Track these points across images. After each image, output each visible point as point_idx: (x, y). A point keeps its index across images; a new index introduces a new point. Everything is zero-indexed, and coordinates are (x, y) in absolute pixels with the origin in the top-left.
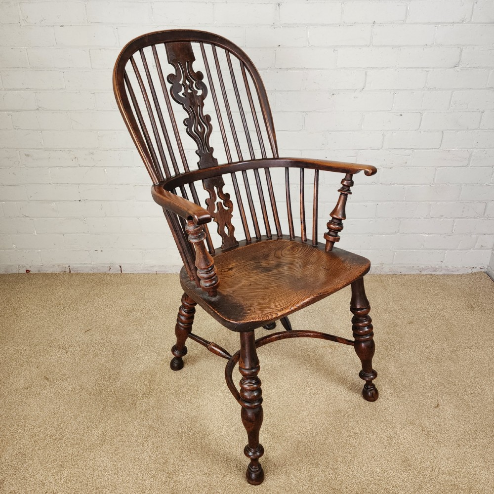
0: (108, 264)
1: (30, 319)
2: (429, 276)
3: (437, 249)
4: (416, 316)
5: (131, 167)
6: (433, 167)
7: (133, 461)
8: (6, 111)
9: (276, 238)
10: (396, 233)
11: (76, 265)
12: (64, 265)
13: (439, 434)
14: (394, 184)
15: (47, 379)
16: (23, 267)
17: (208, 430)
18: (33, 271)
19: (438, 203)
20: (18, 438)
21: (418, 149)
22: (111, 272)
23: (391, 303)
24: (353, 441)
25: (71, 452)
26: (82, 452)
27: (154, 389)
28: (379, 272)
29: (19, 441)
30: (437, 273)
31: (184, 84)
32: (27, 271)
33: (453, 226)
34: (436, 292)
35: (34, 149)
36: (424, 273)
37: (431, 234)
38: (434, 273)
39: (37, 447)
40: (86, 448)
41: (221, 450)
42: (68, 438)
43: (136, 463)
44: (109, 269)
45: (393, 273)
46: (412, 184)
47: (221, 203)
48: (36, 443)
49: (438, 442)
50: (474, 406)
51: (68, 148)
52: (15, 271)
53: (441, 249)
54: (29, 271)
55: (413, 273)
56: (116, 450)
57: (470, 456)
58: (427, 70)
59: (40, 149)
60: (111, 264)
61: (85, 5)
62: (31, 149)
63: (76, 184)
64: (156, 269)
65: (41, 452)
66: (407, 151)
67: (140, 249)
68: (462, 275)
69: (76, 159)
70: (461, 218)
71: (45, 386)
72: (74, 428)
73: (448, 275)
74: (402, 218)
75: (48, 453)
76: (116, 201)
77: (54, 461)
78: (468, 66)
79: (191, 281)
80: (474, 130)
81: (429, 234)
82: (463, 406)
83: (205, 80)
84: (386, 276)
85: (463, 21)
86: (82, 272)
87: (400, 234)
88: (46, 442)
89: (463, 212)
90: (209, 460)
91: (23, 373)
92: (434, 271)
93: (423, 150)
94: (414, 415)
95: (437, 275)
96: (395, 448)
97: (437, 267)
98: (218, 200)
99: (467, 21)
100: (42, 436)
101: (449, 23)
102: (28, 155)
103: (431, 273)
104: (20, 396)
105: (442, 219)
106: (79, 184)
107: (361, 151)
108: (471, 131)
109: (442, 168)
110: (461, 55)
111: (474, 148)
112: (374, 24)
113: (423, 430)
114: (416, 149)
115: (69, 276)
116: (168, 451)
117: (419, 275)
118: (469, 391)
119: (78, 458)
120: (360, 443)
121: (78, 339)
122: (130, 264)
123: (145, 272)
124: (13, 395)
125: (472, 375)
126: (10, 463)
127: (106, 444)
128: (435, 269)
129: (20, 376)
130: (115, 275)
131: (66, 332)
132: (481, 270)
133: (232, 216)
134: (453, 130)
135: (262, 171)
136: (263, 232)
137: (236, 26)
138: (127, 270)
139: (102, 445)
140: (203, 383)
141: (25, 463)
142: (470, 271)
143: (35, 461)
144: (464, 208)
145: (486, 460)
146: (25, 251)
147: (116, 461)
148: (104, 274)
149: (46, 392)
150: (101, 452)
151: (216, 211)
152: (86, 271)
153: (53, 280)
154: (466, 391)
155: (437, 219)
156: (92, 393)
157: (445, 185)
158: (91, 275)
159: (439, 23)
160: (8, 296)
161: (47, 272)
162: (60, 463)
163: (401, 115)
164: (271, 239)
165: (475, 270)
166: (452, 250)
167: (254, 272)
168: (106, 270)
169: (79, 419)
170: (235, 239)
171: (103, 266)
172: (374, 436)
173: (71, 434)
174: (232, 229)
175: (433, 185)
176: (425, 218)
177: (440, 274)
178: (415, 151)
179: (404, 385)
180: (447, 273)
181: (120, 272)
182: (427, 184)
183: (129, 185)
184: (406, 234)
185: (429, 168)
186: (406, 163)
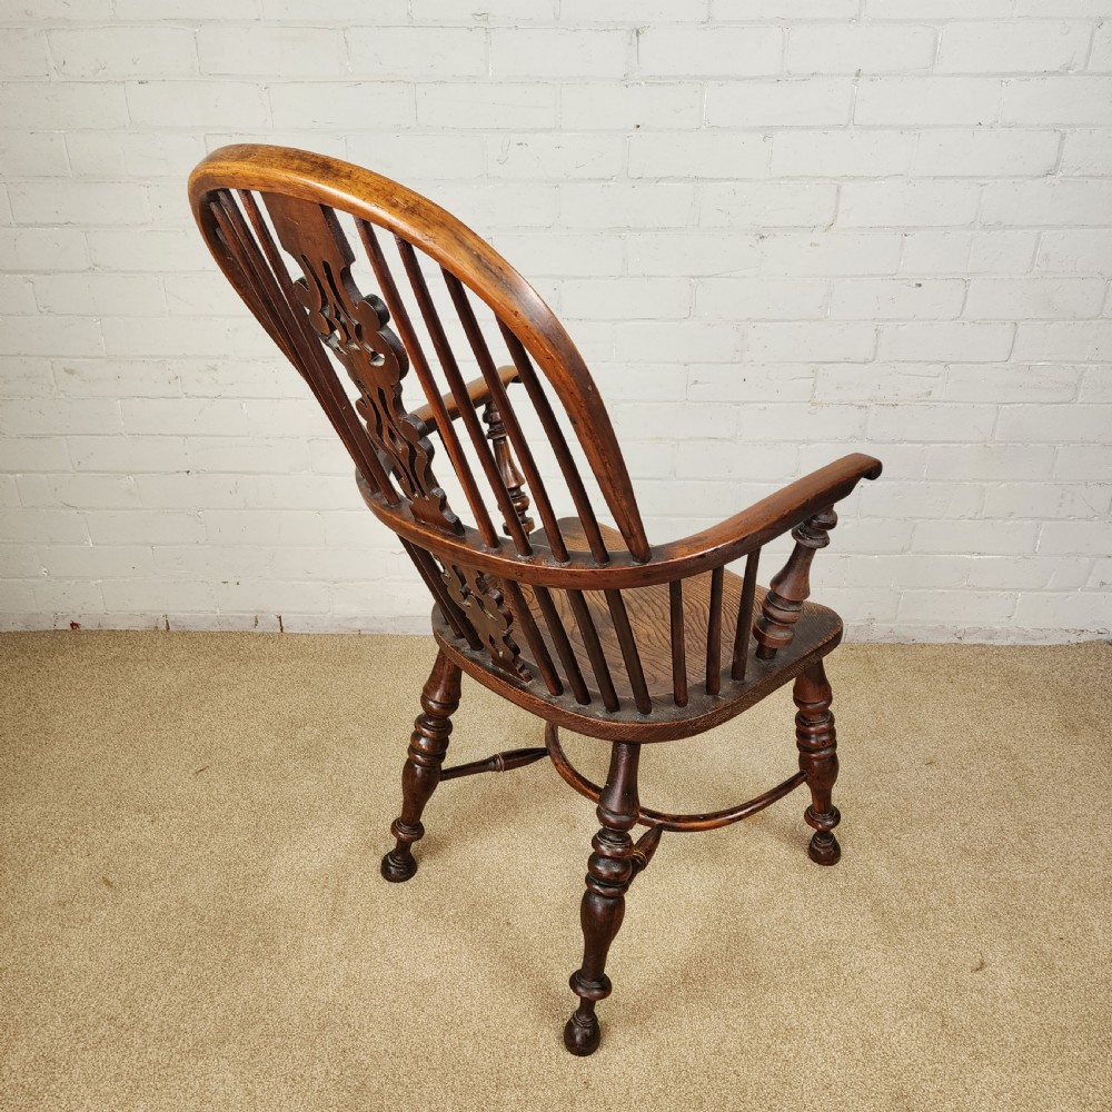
0: (252, 612)
1: (77, 740)
2: (977, 650)
3: (998, 589)
4: (944, 746)
5: (301, 399)
6: (990, 403)
7: (290, 1082)
8: (20, 272)
10: (903, 551)
11: (182, 615)
12: (153, 614)
13: (979, 1036)
14: (900, 442)
15: (109, 884)
16: (63, 617)
17: (459, 1012)
18: (85, 625)
19: (1003, 485)
20: (39, 1021)
21: (957, 363)
22: (258, 630)
23: (887, 713)
24: (783, 1047)
25: (153, 1058)
26: (178, 1057)
27: (342, 912)
28: (864, 639)
29: (42, 1029)
30: (998, 642)
32: (73, 625)
33: (1037, 537)
34: (993, 688)
35: (84, 357)
36: (966, 641)
37: (984, 554)
38: (990, 642)
39: (81, 1045)
40: (187, 1049)
41: (485, 1060)
42: (148, 1025)
43: (297, 1087)
44: (254, 623)
45: (896, 641)
46: (942, 442)
48: (79, 1035)
49: (976, 1055)
50: (1064, 968)
51: (160, 356)
52: (46, 626)
53: (1008, 589)
54: (77, 625)
55: (943, 640)
56: (252, 1057)
57: (1047, 1088)
58: (982, 182)
59: (97, 357)
60: (258, 611)
61: (195, 33)
62: (78, 357)
63: (179, 435)
64: (359, 625)
65: (88, 1056)
66: (932, 366)
67: (324, 580)
68: (1054, 649)
69: (179, 380)
70: (1056, 519)
71: (104, 901)
72: (163, 1001)
73: (1024, 648)
74: (920, 518)
75: (104, 1058)
76: (268, 473)
77: (118, 1077)
78: (1078, 173)
80: (1088, 319)
81: (979, 554)
82: (1038, 968)
84: (880, 647)
85: (1068, 69)
86: (193, 629)
87: (914, 553)
88: (100, 1031)
89: (1060, 505)
90: (457, 1084)
91: (56, 869)
92: (990, 638)
93: (970, 366)
94: (926, 988)
95: (998, 648)
96: (878, 1066)
97: (998, 627)
99: (1076, 70)
100: (91, 1018)
101: (1036, 74)
102: (70, 372)
103: (983, 641)
104: (48, 922)
105: (1009, 523)
106: (186, 436)
107: (825, 366)
108: (1082, 322)
109: (1012, 406)
110: (1060, 148)
111: (1089, 361)
112: (857, 75)
113: (944, 1025)
114: (952, 363)
115: (165, 638)
116: (368, 1060)
117: (958, 647)
118: (1055, 931)
119: (170, 1071)
120: (799, 1053)
121: (179, 790)
122: (300, 613)
123: (334, 631)
124: (33, 919)
125: (1063, 893)
126: (20, 1080)
127: (231, 1040)
128: (992, 634)
129: (50, 874)
130: (268, 637)
131: (154, 773)
132: (1101, 636)
134: (1041, 319)
137: (538, 82)
138: (294, 625)
139: (224, 1042)
140: (452, 901)
141: (54, 1080)
142: (1074, 639)
143: (75, 1077)
144: (1062, 497)
145: (1083, 1101)
146: (68, 582)
147: (251, 1082)
148: (242, 634)
149: (105, 915)
150: (220, 1059)
152: (204, 627)
153: (130, 647)
154: (1047, 931)
155: (1000, 521)
156: (206, 920)
157: (1020, 444)
158: (212, 635)
159: (1011, 74)
160: (30, 684)
161: (118, 628)
162: (130, 1082)
163: (920, 285)
165: (1084, 638)
166: (1032, 590)
168: (247, 626)
169: (174, 980)
171: (239, 617)
172: (832, 1037)
173: (156, 1016)
175: (992, 446)
176: (970, 519)
177: (1005, 644)
178: (951, 366)
179: (906, 915)
180: (1021, 642)
181: (279, 631)
182: (978, 442)
183: (298, 438)
184: (927, 553)
185: (982, 406)
186: (930, 393)
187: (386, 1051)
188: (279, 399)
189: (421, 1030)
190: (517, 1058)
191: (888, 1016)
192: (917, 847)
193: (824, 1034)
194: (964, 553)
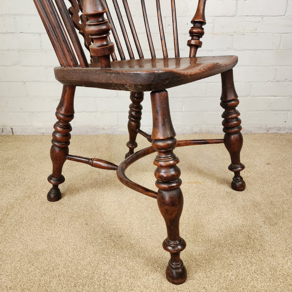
0: (0, 126)
2: (275, 135)
3: (281, 111)
5: (15, 33)
6: (279, 33)
10: (247, 96)
14: (246, 50)
19: (283, 68)
22: (4, 134)
30: (282, 132)
36: (270, 132)
37: (277, 96)
38: (279, 132)
44: (2, 131)
45: (244, 132)
46: (261, 50)
53: (285, 110)
55: (262, 132)
60: (3, 126)
64: (43, 131)
66: (256, 18)
67: (28, 112)
74: (253, 82)
76: (3, 66)
81: (275, 96)
87: (251, 97)
92: (279, 130)
93: (271, 17)
97: (281, 126)
103: (276, 132)
105: (286, 83)
107: (217, 18)
109: (286, 34)
114: (265, 16)
117: (267, 134)
122: (20, 126)
123: (33, 134)
128: (279, 129)
130: (8, 136)
138: (18, 131)
155: (282, 83)
157: (289, 51)
175: (279, 51)
176: (271, 82)
177: (285, 132)
178: (264, 18)
179: (275, 214)
180: (290, 132)
181: (12, 134)
182: (274, 50)
183: (14, 50)
184: (256, 96)
185: (276, 34)
186: (256, 29)
187: (6, 286)
188: (6, 33)
189: (30, 275)
190: (81, 287)
191: (279, 256)
192: (272, 190)
193: (248, 266)
194: (269, 96)
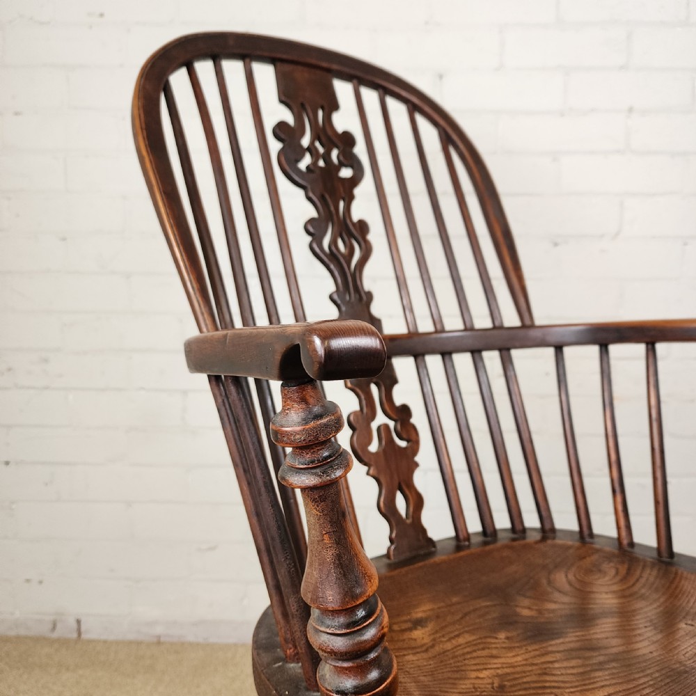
0: (52, 615)
9: (538, 536)
22: (55, 635)
31: (311, 149)
44: (50, 626)
47: (387, 426)
60: (58, 614)
79: (286, 660)
83: (360, 150)
98: (381, 419)
122: (99, 616)
123: (132, 637)
130: (63, 643)
133: (417, 465)
135: (492, 359)
136: (502, 521)
138: (93, 631)
148: (39, 639)
151: (374, 447)
164: (524, 538)
167: (502, 635)
168: (44, 630)
170: (424, 531)
171: (37, 620)
174: (417, 502)
